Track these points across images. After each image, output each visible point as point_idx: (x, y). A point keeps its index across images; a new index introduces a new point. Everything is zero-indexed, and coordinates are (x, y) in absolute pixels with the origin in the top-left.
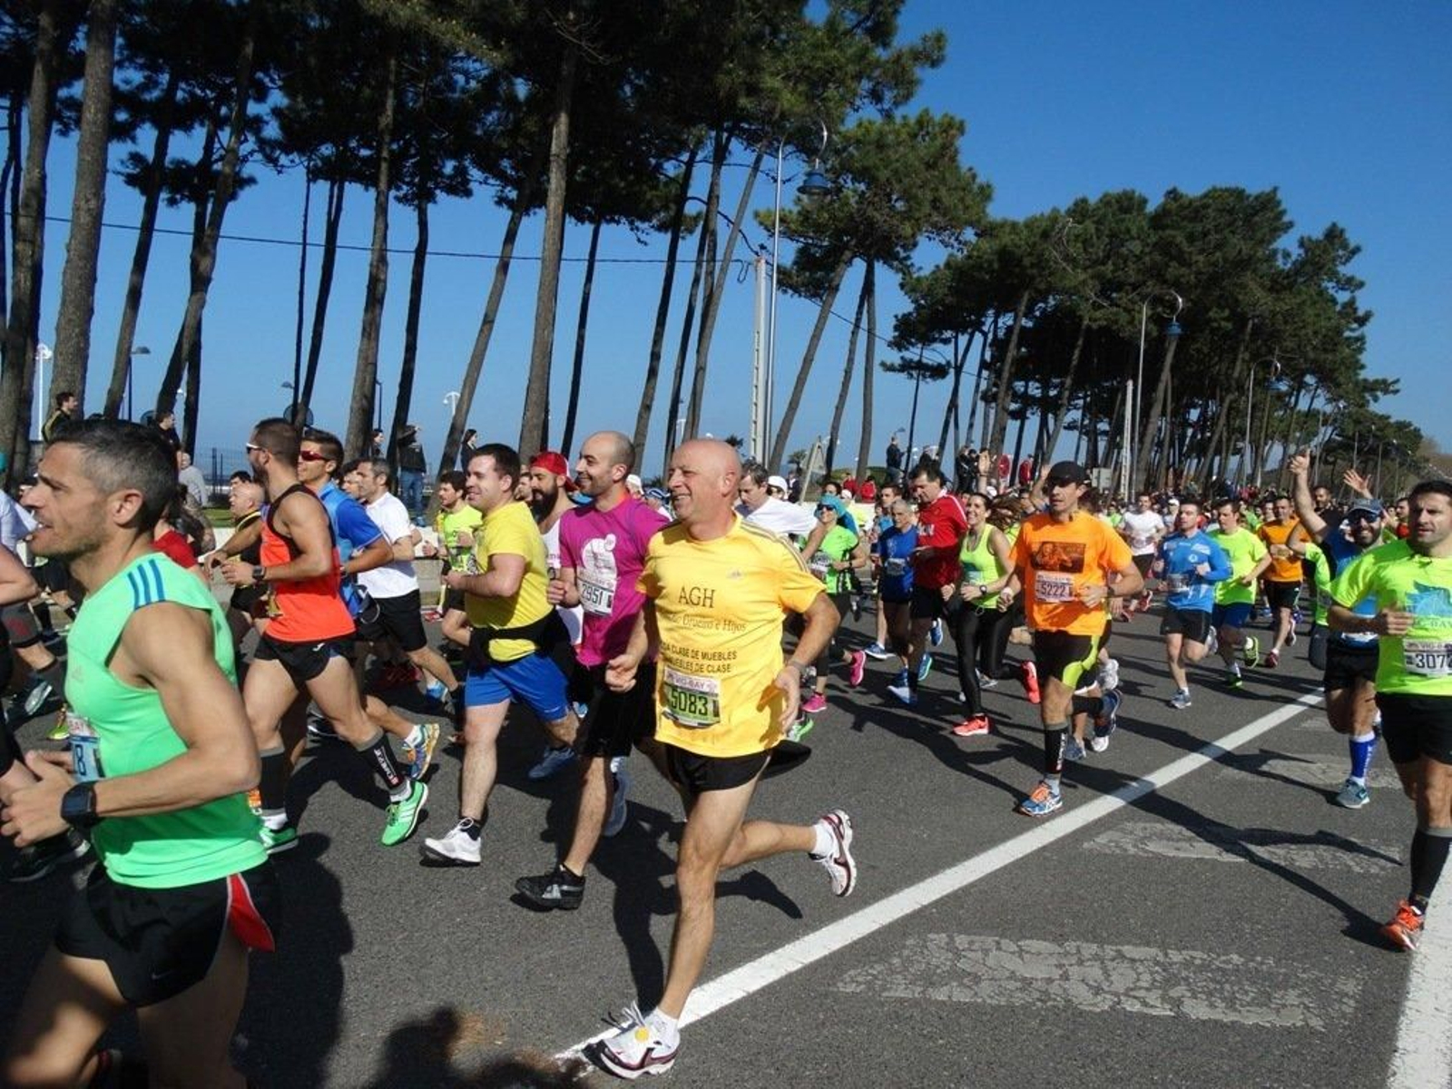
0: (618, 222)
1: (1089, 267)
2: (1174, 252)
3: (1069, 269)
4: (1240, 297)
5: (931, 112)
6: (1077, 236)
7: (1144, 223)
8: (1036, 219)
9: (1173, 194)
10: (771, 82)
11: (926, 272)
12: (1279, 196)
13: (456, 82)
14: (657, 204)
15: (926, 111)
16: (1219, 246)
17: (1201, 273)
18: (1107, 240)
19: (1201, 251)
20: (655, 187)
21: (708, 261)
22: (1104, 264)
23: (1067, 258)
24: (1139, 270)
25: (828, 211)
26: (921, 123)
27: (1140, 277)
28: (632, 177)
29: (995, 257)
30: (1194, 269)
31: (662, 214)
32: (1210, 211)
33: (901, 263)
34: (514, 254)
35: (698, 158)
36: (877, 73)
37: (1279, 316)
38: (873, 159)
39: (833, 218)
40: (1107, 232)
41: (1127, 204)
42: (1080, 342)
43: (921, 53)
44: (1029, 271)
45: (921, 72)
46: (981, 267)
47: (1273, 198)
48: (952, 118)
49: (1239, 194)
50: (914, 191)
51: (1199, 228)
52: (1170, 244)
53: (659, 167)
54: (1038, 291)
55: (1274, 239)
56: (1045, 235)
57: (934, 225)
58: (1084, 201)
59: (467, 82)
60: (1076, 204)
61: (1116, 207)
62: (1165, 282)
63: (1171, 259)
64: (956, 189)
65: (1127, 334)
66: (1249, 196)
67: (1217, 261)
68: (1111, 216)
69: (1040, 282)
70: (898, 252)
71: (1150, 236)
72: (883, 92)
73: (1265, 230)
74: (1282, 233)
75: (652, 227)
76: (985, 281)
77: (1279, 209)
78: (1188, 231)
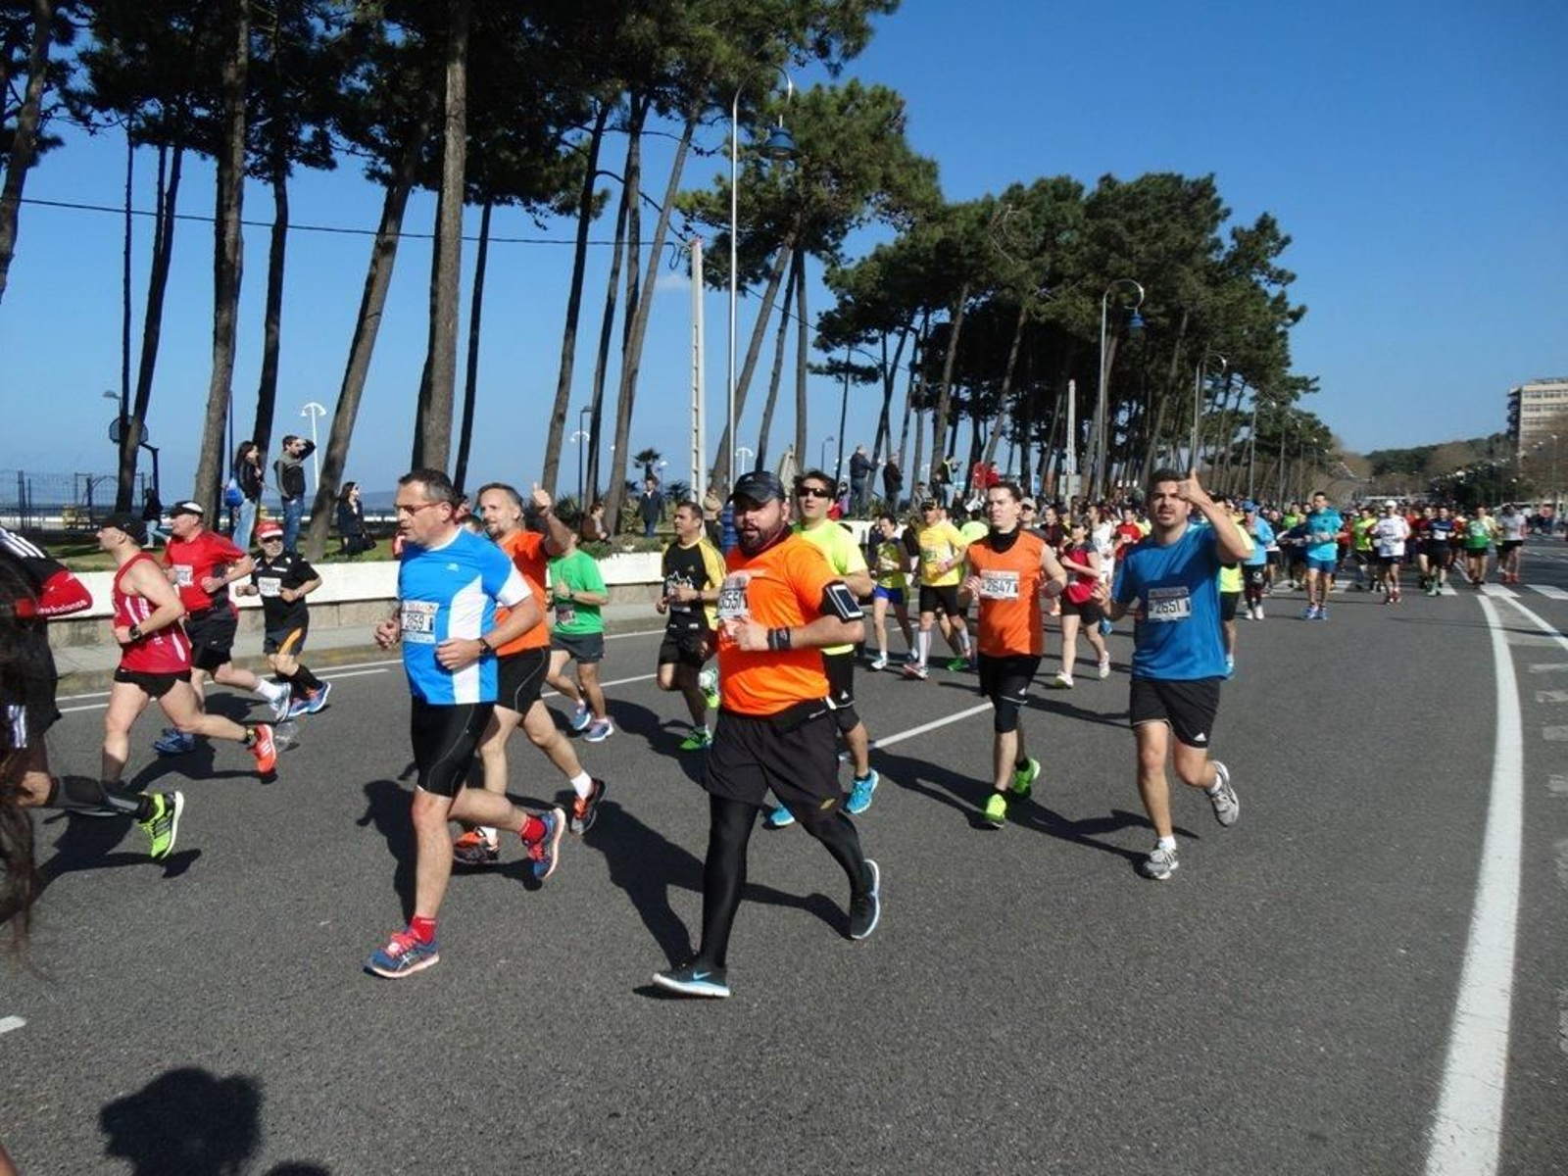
0: (512, 204)
1: (1030, 258)
2: (1113, 242)
3: (1010, 258)
4: (1180, 291)
5: (862, 82)
6: (1015, 223)
7: (1080, 212)
8: (972, 206)
9: (1108, 181)
10: (701, 31)
11: (857, 260)
12: (1215, 182)
13: (313, 28)
14: (556, 183)
15: (856, 80)
16: (1160, 236)
17: (1146, 264)
18: (1043, 230)
19: (1143, 240)
20: (555, 164)
21: (631, 244)
22: (1039, 253)
23: (1006, 247)
24: (1078, 260)
25: (753, 192)
26: (852, 93)
27: (1078, 269)
28: (525, 150)
29: (931, 246)
30: (1134, 258)
31: (562, 194)
32: (1149, 197)
33: (831, 253)
34: (402, 232)
35: (606, 126)
36: (823, 21)
37: (1219, 311)
38: (816, 129)
39: (759, 200)
40: (1044, 221)
41: (1062, 190)
42: (1017, 340)
44: (967, 261)
45: (874, 19)
46: (916, 259)
47: (1209, 184)
48: (884, 89)
49: (1180, 177)
50: (861, 166)
51: (1136, 216)
52: (1108, 233)
53: (558, 140)
54: (978, 284)
55: (1212, 230)
56: (983, 221)
57: (887, 206)
58: (1019, 187)
59: (328, 28)
60: (1011, 190)
61: (1051, 193)
62: (1105, 274)
63: (1112, 249)
64: (907, 165)
65: (1073, 329)
66: (1187, 183)
67: (1159, 251)
68: (1046, 204)
69: (979, 274)
70: (827, 241)
71: (1086, 226)
72: (830, 43)
73: (1205, 219)
74: (1220, 222)
75: (552, 208)
76: (918, 274)
77: (1215, 196)
78: (1127, 219)
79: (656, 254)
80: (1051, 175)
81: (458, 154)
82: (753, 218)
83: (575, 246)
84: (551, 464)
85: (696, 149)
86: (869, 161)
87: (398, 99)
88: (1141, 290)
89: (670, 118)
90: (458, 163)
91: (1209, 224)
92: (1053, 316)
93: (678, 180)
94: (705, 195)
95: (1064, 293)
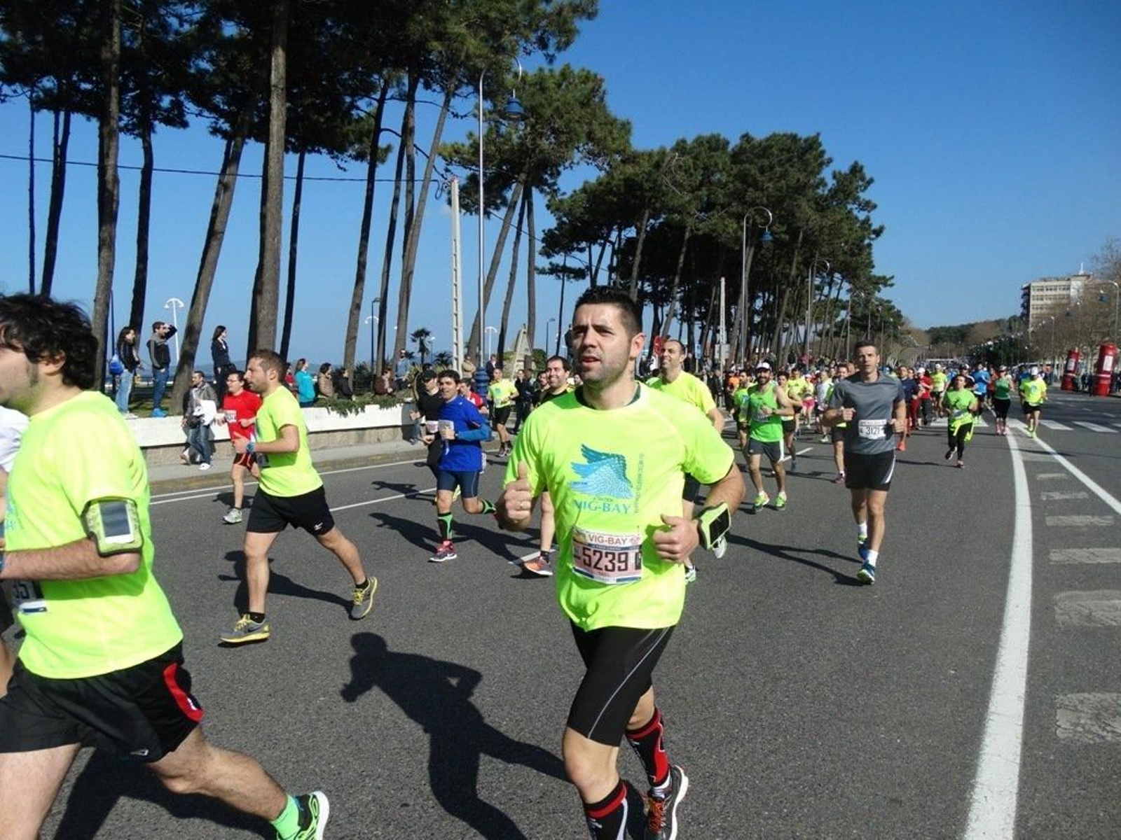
0: (321, 153)
1: (692, 192)
2: (750, 180)
3: (677, 191)
4: (798, 215)
5: (572, 67)
6: (681, 166)
7: (727, 159)
8: (651, 155)
9: (746, 138)
10: (457, 28)
11: (569, 193)
12: (821, 139)
13: (170, 25)
14: (352, 137)
15: (568, 66)
17: (773, 197)
18: (702, 172)
19: (770, 180)
20: (350, 124)
21: (408, 181)
22: (699, 188)
23: (675, 183)
24: (726, 194)
25: (495, 144)
26: (564, 75)
27: (726, 200)
28: (329, 114)
29: (621, 183)
30: (765, 192)
31: (357, 146)
32: (773, 150)
33: (549, 188)
34: (239, 173)
35: (388, 96)
36: (544, 23)
37: (825, 229)
38: (540, 98)
39: (499, 150)
40: (703, 166)
41: (715, 144)
42: (684, 250)
43: (578, 7)
44: (646, 194)
45: (580, 23)
46: (611, 192)
47: (817, 140)
48: (589, 72)
49: (794, 138)
50: (572, 125)
51: (766, 162)
52: (746, 175)
53: (353, 106)
54: (655, 209)
55: (818, 173)
56: (657, 166)
57: (591, 153)
58: (684, 141)
59: (181, 25)
60: (678, 144)
61: (707, 145)
62: (745, 203)
63: (750, 186)
64: (606, 124)
65: (722, 240)
66: (800, 139)
67: (782, 187)
68: (703, 153)
69: (656, 202)
70: (546, 180)
71: (732, 169)
72: (549, 39)
73: (813, 165)
74: (824, 167)
75: (350, 156)
76: (612, 203)
77: (821, 149)
78: (759, 165)
79: (425, 188)
80: (707, 133)
81: (281, 117)
82: (495, 162)
83: (366, 182)
84: (351, 339)
85: (453, 113)
86: (578, 122)
87: (233, 76)
88: (770, 214)
89: (434, 91)
90: (280, 123)
91: (816, 170)
92: (707, 230)
93: (440, 135)
94: (460, 147)
95: (716, 216)
